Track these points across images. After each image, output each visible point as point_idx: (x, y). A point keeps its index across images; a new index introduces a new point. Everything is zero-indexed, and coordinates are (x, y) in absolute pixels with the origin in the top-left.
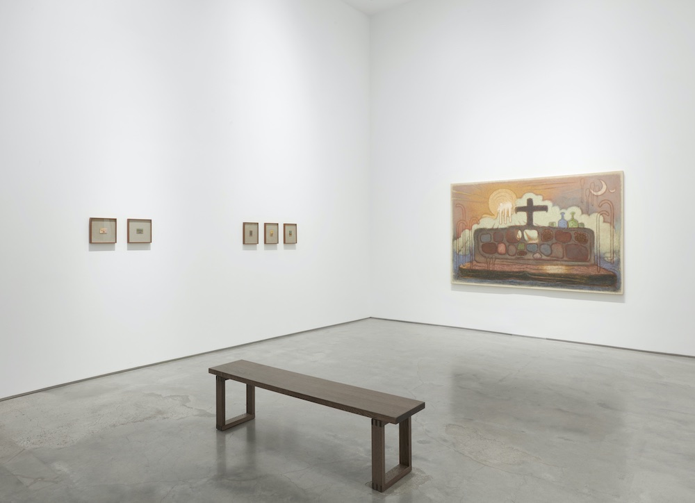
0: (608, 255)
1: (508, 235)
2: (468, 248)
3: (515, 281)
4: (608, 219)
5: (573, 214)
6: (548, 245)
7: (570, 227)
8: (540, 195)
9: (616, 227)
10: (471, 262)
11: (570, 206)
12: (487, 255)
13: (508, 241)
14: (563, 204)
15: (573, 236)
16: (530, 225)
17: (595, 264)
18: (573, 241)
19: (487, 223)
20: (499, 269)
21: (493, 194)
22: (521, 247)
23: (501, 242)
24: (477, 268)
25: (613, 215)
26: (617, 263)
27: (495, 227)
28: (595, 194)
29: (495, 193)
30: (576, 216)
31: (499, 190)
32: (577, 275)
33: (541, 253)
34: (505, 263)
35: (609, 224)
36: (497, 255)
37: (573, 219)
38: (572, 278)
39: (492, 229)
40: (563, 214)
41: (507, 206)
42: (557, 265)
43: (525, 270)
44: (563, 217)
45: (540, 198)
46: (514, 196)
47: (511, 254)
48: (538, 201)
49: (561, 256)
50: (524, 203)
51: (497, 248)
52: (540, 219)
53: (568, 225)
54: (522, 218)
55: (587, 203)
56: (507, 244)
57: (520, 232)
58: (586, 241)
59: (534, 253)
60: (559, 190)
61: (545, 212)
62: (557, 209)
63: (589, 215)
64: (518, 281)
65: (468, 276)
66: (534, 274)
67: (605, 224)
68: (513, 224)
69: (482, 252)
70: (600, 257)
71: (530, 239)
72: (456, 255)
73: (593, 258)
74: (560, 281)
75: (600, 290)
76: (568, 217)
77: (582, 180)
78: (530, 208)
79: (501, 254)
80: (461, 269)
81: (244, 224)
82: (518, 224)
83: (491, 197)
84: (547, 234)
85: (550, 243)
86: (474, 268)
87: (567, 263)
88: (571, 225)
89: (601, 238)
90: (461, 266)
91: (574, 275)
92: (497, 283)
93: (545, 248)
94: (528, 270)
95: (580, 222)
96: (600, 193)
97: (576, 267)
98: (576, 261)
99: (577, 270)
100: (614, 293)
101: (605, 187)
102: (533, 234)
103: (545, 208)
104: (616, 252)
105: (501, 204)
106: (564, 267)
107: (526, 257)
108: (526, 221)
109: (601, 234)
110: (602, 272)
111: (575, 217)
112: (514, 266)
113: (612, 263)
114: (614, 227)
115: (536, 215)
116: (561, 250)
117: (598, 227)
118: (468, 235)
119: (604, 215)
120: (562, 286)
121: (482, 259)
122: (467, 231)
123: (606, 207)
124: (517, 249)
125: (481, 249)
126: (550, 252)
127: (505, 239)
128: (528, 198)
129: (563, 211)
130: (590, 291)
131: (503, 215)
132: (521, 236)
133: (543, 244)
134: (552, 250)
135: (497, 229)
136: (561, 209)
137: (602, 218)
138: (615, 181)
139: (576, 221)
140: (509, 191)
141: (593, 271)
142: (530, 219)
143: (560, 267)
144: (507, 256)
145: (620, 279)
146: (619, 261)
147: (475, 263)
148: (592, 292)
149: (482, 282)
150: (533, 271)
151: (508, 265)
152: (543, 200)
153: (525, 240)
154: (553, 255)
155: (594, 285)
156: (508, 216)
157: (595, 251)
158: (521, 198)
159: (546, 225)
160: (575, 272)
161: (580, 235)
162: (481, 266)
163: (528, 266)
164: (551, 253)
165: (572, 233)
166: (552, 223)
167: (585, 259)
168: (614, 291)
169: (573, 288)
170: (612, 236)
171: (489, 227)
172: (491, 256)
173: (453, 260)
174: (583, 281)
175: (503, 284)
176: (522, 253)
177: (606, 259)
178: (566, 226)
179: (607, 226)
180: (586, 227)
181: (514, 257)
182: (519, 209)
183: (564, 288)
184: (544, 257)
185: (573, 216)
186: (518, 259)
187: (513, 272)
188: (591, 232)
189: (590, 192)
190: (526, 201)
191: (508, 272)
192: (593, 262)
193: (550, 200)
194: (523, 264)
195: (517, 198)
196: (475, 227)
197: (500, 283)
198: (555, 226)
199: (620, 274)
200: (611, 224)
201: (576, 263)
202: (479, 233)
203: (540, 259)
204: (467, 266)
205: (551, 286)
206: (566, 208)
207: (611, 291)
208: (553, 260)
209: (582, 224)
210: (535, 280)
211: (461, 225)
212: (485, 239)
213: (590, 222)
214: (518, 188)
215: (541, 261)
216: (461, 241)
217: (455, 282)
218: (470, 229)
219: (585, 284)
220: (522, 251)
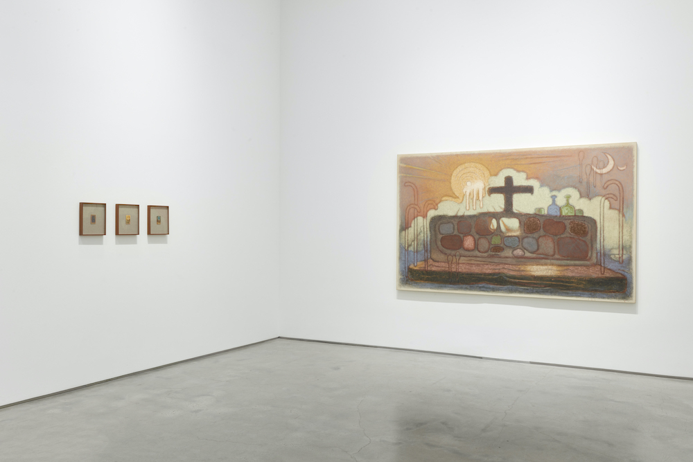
0: (616, 252)
1: (478, 225)
2: (421, 242)
3: (486, 286)
4: (616, 204)
5: (568, 197)
6: (533, 238)
7: (564, 214)
8: (523, 171)
9: (627, 215)
10: (426, 261)
11: (564, 187)
12: (448, 252)
13: (478, 233)
14: (554, 185)
15: (568, 227)
16: (508, 211)
17: (598, 264)
18: (568, 233)
19: (448, 208)
20: (464, 271)
21: (458, 170)
22: (496, 240)
23: (468, 234)
24: (434, 269)
25: (622, 200)
26: (627, 263)
27: (460, 214)
28: (598, 171)
29: (460, 168)
30: (571, 200)
31: (466, 165)
32: (573, 277)
33: (524, 249)
34: (473, 262)
35: (617, 212)
36: (462, 251)
37: (568, 204)
38: (567, 282)
39: (455, 217)
40: (554, 197)
41: (477, 185)
42: (546, 264)
43: (502, 271)
44: (554, 201)
45: (523, 175)
46: (487, 173)
47: (482, 250)
48: (520, 180)
49: (552, 253)
50: (500, 182)
51: (462, 242)
52: (522, 204)
53: (561, 212)
54: (497, 203)
55: (588, 183)
56: (477, 237)
57: (494, 222)
58: (585, 233)
59: (515, 249)
60: (548, 165)
61: (528, 195)
62: (546, 190)
63: (590, 199)
64: (491, 286)
65: (421, 279)
66: (514, 277)
67: (612, 211)
68: (485, 210)
69: (441, 247)
70: (604, 255)
71: (508, 230)
72: (404, 251)
73: (594, 255)
74: (549, 286)
75: (604, 298)
76: (561, 201)
77: (581, 153)
78: (509, 189)
79: (468, 250)
80: (410, 270)
81: (82, 205)
82: (492, 210)
83: (454, 174)
84: (531, 223)
85: (536, 235)
86: (429, 269)
87: (559, 262)
88: (565, 212)
89: (606, 229)
90: (412, 266)
91: (569, 278)
92: (461, 288)
93: (530, 242)
94: (505, 271)
95: (577, 208)
96: (605, 171)
97: (571, 268)
98: (571, 260)
99: (572, 271)
100: (622, 301)
101: (611, 163)
102: (513, 223)
103: (529, 190)
104: (626, 248)
105: (469, 183)
106: (555, 268)
107: (503, 254)
108: (503, 207)
109: (606, 224)
110: (608, 274)
111: (571, 202)
112: (486, 267)
113: (621, 262)
114: (623, 215)
115: (517, 198)
116: (551, 245)
117: (602, 215)
118: (421, 225)
119: (611, 200)
120: (552, 293)
121: (442, 257)
122: (420, 219)
123: (613, 189)
124: (490, 243)
125: (439, 243)
126: (536, 247)
127: (473, 230)
128: (507, 175)
129: (554, 193)
130: (590, 299)
131: (472, 197)
132: (495, 227)
133: (527, 237)
134: (538, 246)
135: (463, 217)
136: (551, 191)
137: (607, 203)
138: (626, 155)
139: (572, 207)
140: (479, 166)
141: (594, 273)
142: (509, 203)
143: (550, 267)
144: (477, 253)
145: (631, 283)
146: (630, 260)
147: (430, 262)
148: (593, 299)
149: (440, 287)
150: (512, 273)
151: (478, 265)
152: (528, 178)
153: (501, 231)
154: (540, 251)
155: (596, 291)
156: (478, 199)
157: (598, 246)
158: (496, 175)
159: (531, 211)
160: (570, 274)
161: (578, 225)
162: (439, 266)
163: (506, 266)
164: (538, 249)
165: (567, 223)
166: (540, 210)
167: (584, 257)
168: (624, 298)
169: (567, 295)
170: (621, 227)
171: (451, 213)
172: (453, 252)
173: (400, 258)
174: (582, 286)
175: (471, 289)
176: (498, 249)
177: (612, 256)
178: (558, 214)
179: (614, 213)
180: (585, 214)
181: (485, 255)
182: (493, 190)
183: (555, 295)
184: (528, 254)
185: (568, 201)
186: (492, 256)
187: (485, 274)
188: (594, 222)
189: (592, 169)
190: (503, 180)
191: (477, 274)
192: (594, 260)
193: (537, 178)
194: (499, 264)
195: (491, 175)
196: (432, 213)
197: (466, 289)
198: (543, 213)
199: (631, 277)
200: (619, 211)
201: (572, 262)
202: (437, 221)
203: (522, 257)
204: (419, 265)
205: (538, 292)
206: (559, 190)
207: (619, 299)
208: (541, 258)
209: (581, 211)
210: (516, 284)
211: (412, 210)
212: (447, 229)
213: (592, 208)
214: (493, 161)
215: (522, 260)
216: (411, 230)
217: (403, 288)
218: (425, 216)
219: (584, 290)
220: (498, 246)
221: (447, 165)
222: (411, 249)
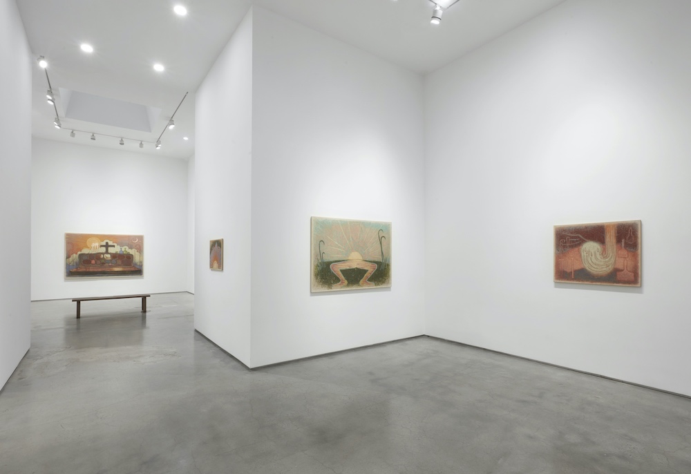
0: (138, 263)
1: (97, 256)
2: (75, 262)
3: (99, 275)
4: (139, 251)
7: (124, 253)
8: (112, 241)
9: (141, 254)
10: (77, 268)
11: (124, 246)
12: (86, 265)
14: (121, 245)
16: (107, 252)
18: (125, 258)
19: (85, 251)
20: (92, 271)
21: (89, 239)
22: (103, 261)
23: (93, 259)
24: (80, 271)
25: (140, 249)
27: (90, 253)
30: (126, 249)
31: (92, 238)
33: (112, 263)
36: (91, 265)
38: (125, 272)
41: (97, 244)
42: (119, 267)
43: (104, 270)
44: (121, 249)
46: (100, 241)
47: (98, 264)
48: (110, 243)
49: (120, 264)
50: (104, 244)
51: (91, 262)
52: (111, 250)
55: (131, 245)
56: (96, 260)
57: (102, 255)
58: (130, 258)
59: (109, 263)
60: (119, 240)
61: (114, 248)
62: (119, 247)
63: (132, 249)
64: (101, 275)
65: (75, 274)
68: (99, 252)
69: (83, 264)
70: (135, 264)
71: (107, 258)
72: (68, 266)
74: (120, 273)
75: (135, 275)
76: (123, 250)
77: (129, 237)
78: (107, 246)
79: (93, 264)
80: (70, 272)
82: (101, 252)
84: (114, 256)
85: (116, 259)
86: (78, 271)
87: (122, 267)
89: (136, 257)
90: (71, 270)
92: (90, 276)
93: (114, 261)
96: (135, 242)
97: (126, 268)
98: (126, 266)
101: (137, 240)
102: (109, 256)
103: (114, 246)
104: (141, 262)
105: (93, 243)
107: (105, 265)
108: (105, 251)
110: (136, 269)
112: (99, 269)
113: (140, 266)
115: (109, 248)
116: (120, 262)
117: (135, 253)
118: (75, 257)
119: (137, 249)
120: (121, 275)
121: (83, 267)
122: (75, 255)
123: (138, 246)
124: (101, 262)
125: (82, 262)
127: (95, 258)
128: (106, 242)
129: (121, 247)
131: (94, 248)
132: (102, 257)
134: (116, 262)
138: (141, 238)
139: (126, 251)
140: (96, 238)
141: (132, 269)
142: (107, 250)
144: (96, 265)
145: (142, 271)
146: (142, 265)
147: (79, 268)
148: (132, 276)
149: (83, 277)
150: (108, 270)
151: (96, 269)
152: (113, 243)
153: (104, 258)
154: (117, 264)
155: (133, 274)
156: (96, 248)
157: (134, 262)
158: (103, 241)
159: (114, 252)
160: (126, 270)
161: (128, 256)
162: (83, 270)
163: (106, 269)
165: (125, 255)
166: (117, 252)
167: (130, 265)
168: (140, 275)
169: (125, 275)
170: (140, 257)
171: (87, 253)
172: (88, 265)
173: (66, 268)
176: (103, 263)
178: (122, 253)
179: (138, 253)
182: (102, 246)
184: (113, 265)
186: (101, 266)
187: (99, 271)
188: (132, 255)
189: (132, 241)
191: (96, 271)
192: (133, 265)
193: (116, 243)
194: (104, 268)
196: (79, 253)
197: (92, 276)
199: (142, 269)
202: (81, 256)
204: (75, 270)
205: (116, 275)
208: (117, 266)
209: (129, 252)
210: (109, 273)
211: (71, 252)
212: (85, 258)
213: (132, 252)
214: (102, 237)
215: (111, 266)
216: (71, 259)
217: (67, 278)
218: (77, 254)
219: (130, 274)
221: (84, 238)
222: (71, 264)
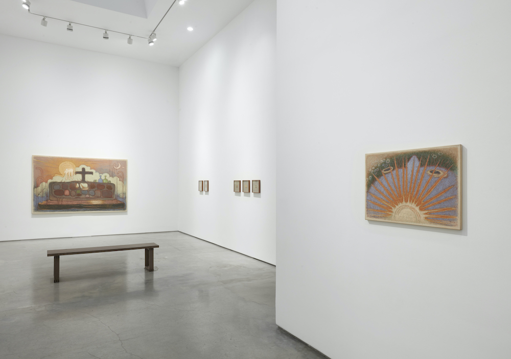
0: (121, 195)
1: (71, 186)
2: (45, 193)
3: (74, 209)
4: (121, 179)
5: (106, 176)
8: (89, 166)
9: (125, 183)
10: (47, 200)
12: (58, 196)
14: (101, 172)
15: (106, 187)
16: (83, 181)
17: (116, 199)
18: (105, 189)
19: (57, 179)
20: (65, 204)
21: (62, 164)
22: (78, 192)
23: (67, 189)
24: (51, 204)
25: (123, 178)
26: (125, 198)
27: (63, 181)
28: (116, 168)
30: (107, 177)
31: (66, 162)
33: (89, 195)
34: (69, 200)
36: (64, 196)
37: (105, 179)
38: (105, 206)
39: (61, 183)
40: (100, 176)
41: (71, 170)
43: (81, 203)
45: (89, 168)
46: (75, 166)
47: (73, 196)
48: (88, 169)
49: (100, 196)
50: (80, 170)
51: (64, 192)
52: (89, 178)
54: (79, 177)
55: (112, 172)
56: (70, 190)
57: (78, 185)
58: (111, 189)
59: (86, 195)
60: (98, 165)
61: (92, 175)
62: (98, 174)
63: (113, 177)
64: (76, 209)
65: (45, 208)
66: (86, 205)
68: (74, 180)
69: (55, 195)
70: (118, 196)
71: (83, 188)
72: (36, 197)
73: (114, 196)
74: (99, 208)
75: (118, 211)
76: (103, 178)
77: (110, 161)
78: (83, 173)
79: (66, 196)
80: (39, 205)
82: (77, 180)
83: (60, 165)
84: (92, 185)
85: (94, 190)
86: (48, 204)
87: (102, 199)
88: (104, 181)
90: (40, 203)
92: (64, 211)
93: (92, 192)
96: (118, 168)
97: (106, 201)
101: (120, 166)
102: (85, 185)
103: (92, 173)
104: (125, 194)
105: (67, 169)
106: (101, 201)
107: (81, 197)
108: (81, 179)
109: (118, 186)
110: (119, 202)
111: (107, 178)
112: (74, 202)
113: (123, 198)
115: (87, 176)
116: (100, 193)
117: (117, 183)
118: (45, 186)
120: (100, 210)
121: (55, 199)
122: (44, 183)
123: (120, 174)
124: (76, 193)
125: (53, 193)
126: (94, 194)
127: (69, 188)
128: (83, 167)
129: (101, 175)
130: (113, 211)
131: (68, 175)
132: (78, 187)
133: (91, 190)
135: (64, 183)
137: (118, 179)
138: (124, 163)
139: (107, 180)
140: (71, 163)
141: (114, 202)
142: (84, 178)
143: (99, 201)
144: (70, 197)
145: (126, 205)
146: (126, 197)
147: (49, 201)
149: (54, 211)
151: (71, 201)
152: (91, 169)
153: (80, 188)
154: (96, 195)
155: (115, 208)
156: (71, 176)
157: (116, 193)
158: (78, 167)
159: (92, 181)
160: (106, 203)
161: (109, 186)
162: (54, 202)
163: (83, 201)
165: (105, 185)
166: (95, 180)
167: (111, 197)
168: (124, 210)
169: (105, 210)
170: (123, 187)
171: (59, 181)
172: (60, 197)
173: (34, 200)
175: (68, 211)
176: (79, 195)
177: (120, 197)
179: (121, 182)
182: (77, 173)
184: (91, 197)
186: (77, 198)
187: (74, 205)
188: (114, 185)
189: (113, 167)
191: (71, 205)
192: (114, 198)
193: (94, 169)
194: (80, 201)
196: (50, 181)
197: (66, 211)
199: (126, 203)
201: (107, 199)
202: (52, 185)
203: (89, 198)
204: (44, 203)
205: (95, 210)
207: (122, 210)
208: (96, 198)
209: (110, 181)
210: (86, 208)
211: (40, 179)
212: (57, 188)
213: (114, 180)
214: (77, 162)
215: (89, 199)
216: (39, 189)
217: (35, 213)
218: (46, 182)
219: (111, 208)
220: (79, 193)
221: (56, 163)
222: (40, 196)
